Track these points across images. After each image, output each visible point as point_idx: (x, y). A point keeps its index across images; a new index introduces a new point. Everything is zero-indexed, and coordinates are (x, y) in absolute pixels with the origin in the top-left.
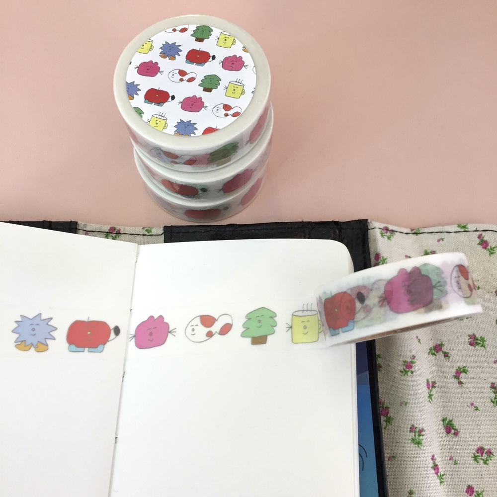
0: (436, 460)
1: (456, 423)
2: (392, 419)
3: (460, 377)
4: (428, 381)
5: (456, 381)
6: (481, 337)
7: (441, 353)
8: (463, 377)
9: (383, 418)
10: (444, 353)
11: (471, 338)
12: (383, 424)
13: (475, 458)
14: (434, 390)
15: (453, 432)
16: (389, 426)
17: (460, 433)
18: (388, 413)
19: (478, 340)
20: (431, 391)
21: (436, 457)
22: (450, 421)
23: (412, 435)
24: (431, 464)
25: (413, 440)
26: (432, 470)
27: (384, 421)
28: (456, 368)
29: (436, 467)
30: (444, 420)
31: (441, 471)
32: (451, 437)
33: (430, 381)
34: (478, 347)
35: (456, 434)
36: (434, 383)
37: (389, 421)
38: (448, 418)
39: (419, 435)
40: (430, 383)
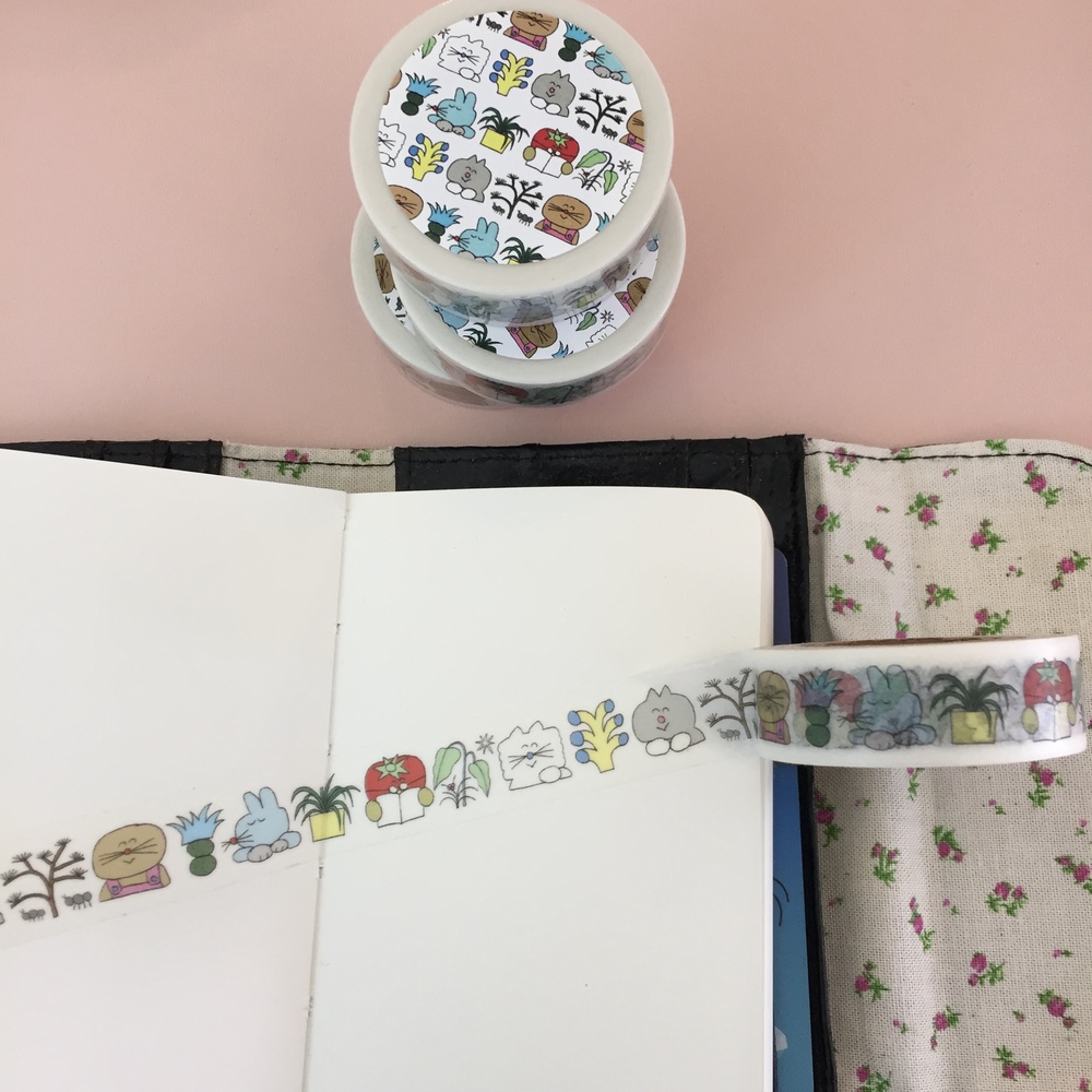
0: (917, 906)
1: (957, 838)
2: (840, 830)
9: (821, 829)
12: (821, 838)
13: (992, 904)
15: (952, 853)
16: (833, 842)
17: (965, 857)
18: (831, 818)
20: (915, 777)
21: (918, 900)
22: (949, 834)
23: (876, 861)
24: (909, 915)
25: (878, 872)
26: (911, 927)
27: (825, 832)
29: (917, 921)
30: (937, 831)
31: (927, 926)
32: (949, 863)
35: (958, 858)
37: (832, 832)
38: (944, 828)
39: (889, 862)
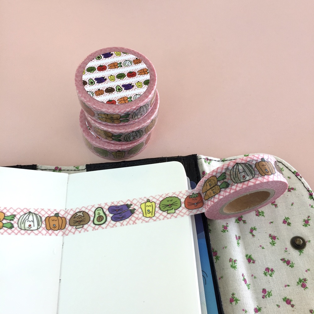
0: (244, 276)
1: (253, 257)
2: (219, 257)
3: (253, 233)
4: (236, 236)
5: (251, 235)
6: (262, 211)
7: (242, 221)
8: (254, 232)
9: (214, 258)
10: (243, 221)
11: (256, 212)
12: (215, 260)
13: (265, 274)
14: (240, 240)
15: (252, 261)
16: (218, 261)
17: (256, 262)
18: (217, 254)
19: (260, 212)
20: (238, 241)
21: (244, 275)
22: (250, 256)
23: (231, 263)
24: (242, 278)
25: (232, 266)
26: (243, 281)
27: (215, 259)
28: (250, 228)
29: (245, 280)
30: (247, 256)
32: (251, 264)
33: (237, 236)
34: (260, 216)
35: (254, 262)
36: (239, 237)
37: (217, 258)
38: (249, 255)
39: (235, 263)
40: (238, 237)
